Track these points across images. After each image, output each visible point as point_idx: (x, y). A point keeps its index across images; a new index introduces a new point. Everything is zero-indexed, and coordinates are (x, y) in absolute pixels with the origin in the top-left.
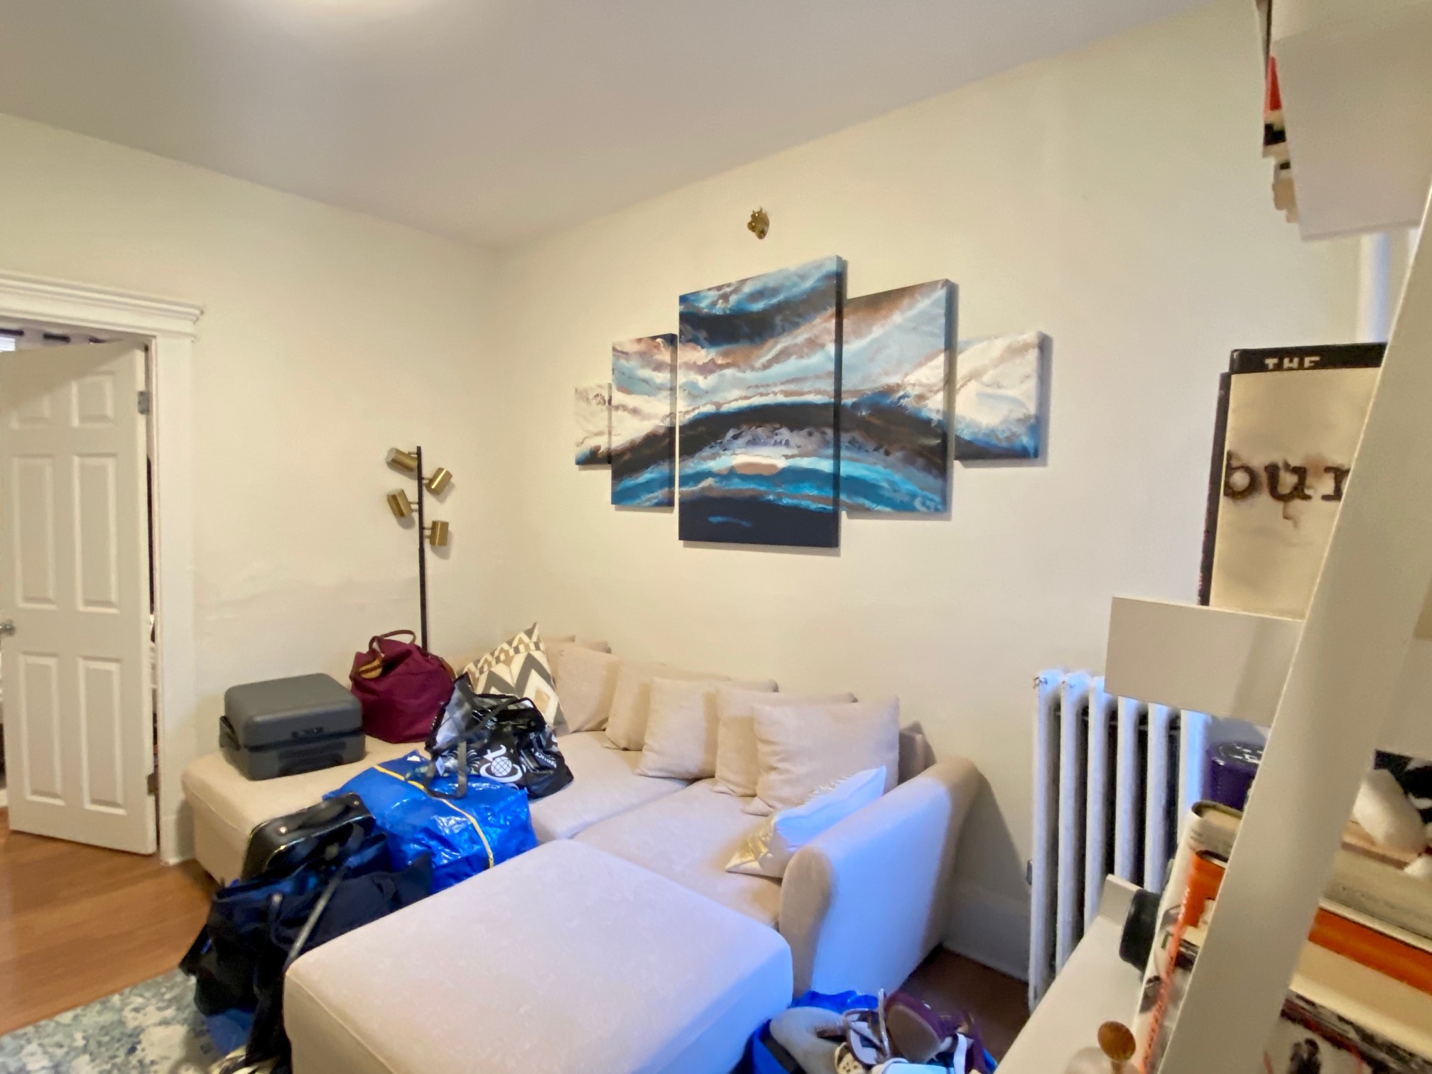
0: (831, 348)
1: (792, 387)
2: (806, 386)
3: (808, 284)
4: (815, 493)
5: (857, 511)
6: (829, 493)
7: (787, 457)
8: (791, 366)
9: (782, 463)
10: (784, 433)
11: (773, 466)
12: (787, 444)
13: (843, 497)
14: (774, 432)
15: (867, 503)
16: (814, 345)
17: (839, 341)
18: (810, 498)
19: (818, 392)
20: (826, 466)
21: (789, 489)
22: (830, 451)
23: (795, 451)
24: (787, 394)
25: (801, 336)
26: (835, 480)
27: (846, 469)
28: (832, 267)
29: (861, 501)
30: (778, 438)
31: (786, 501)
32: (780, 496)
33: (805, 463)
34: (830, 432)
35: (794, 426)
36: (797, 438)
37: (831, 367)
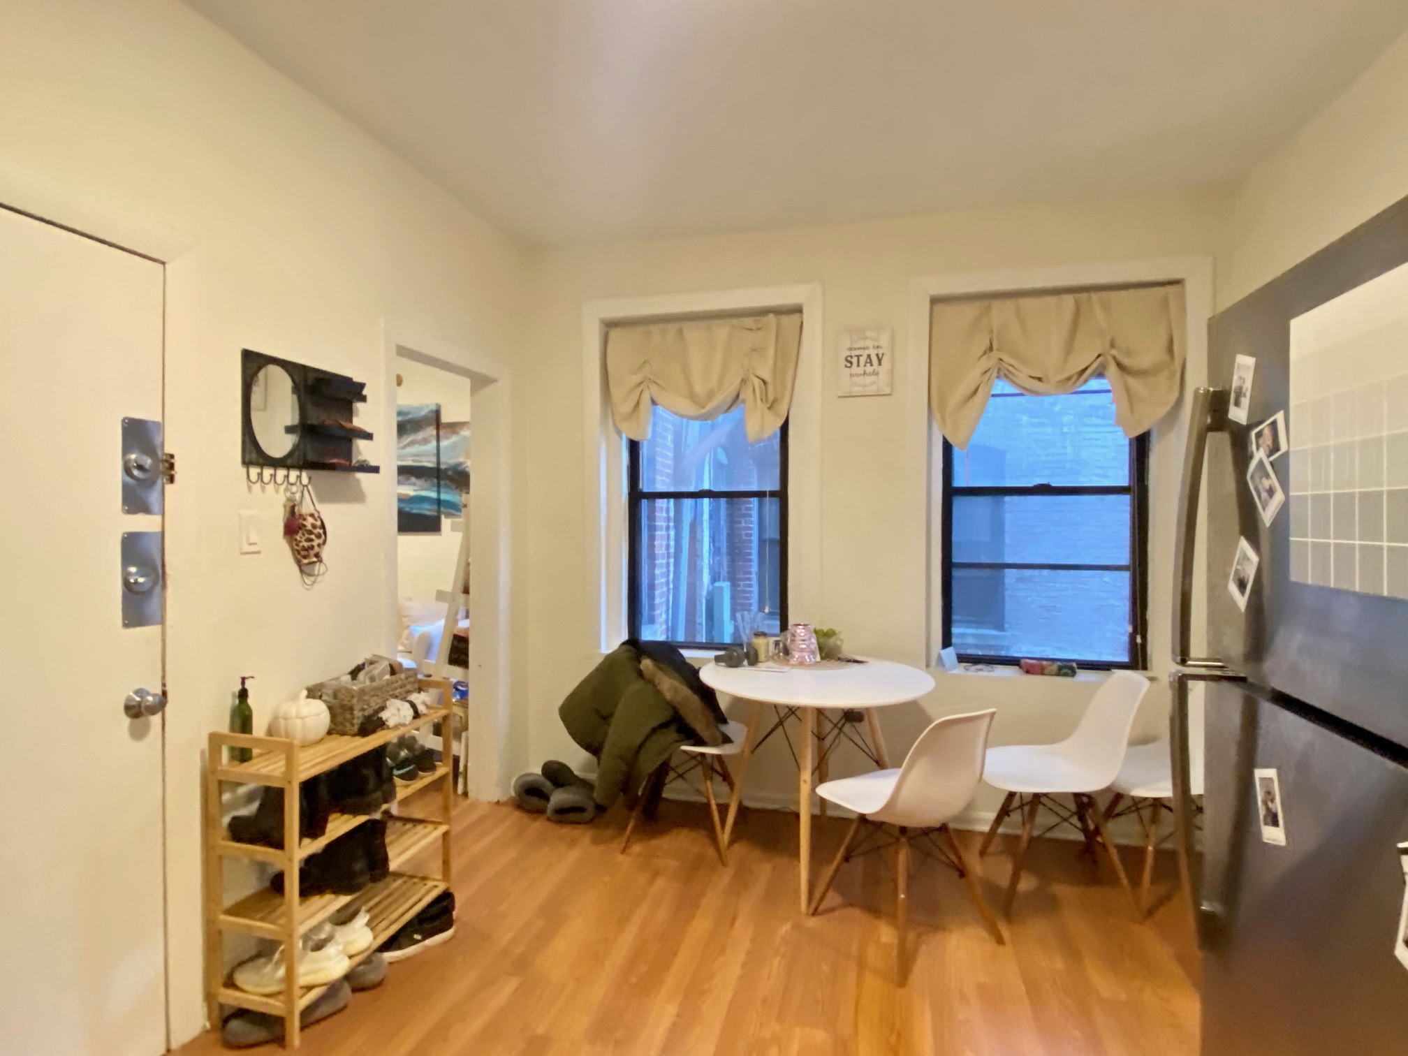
0: (434, 443)
1: (417, 458)
2: (423, 459)
3: (423, 413)
4: (429, 507)
5: (448, 515)
6: (435, 507)
7: (415, 490)
8: (415, 449)
9: (412, 493)
10: (413, 479)
11: (407, 495)
12: (415, 484)
13: (442, 509)
14: (408, 479)
15: (453, 512)
16: (425, 441)
17: (438, 440)
18: (427, 509)
19: (429, 462)
20: (433, 495)
21: (418, 506)
22: (435, 489)
23: (419, 488)
24: (413, 461)
25: (420, 436)
26: (439, 502)
27: (444, 496)
28: (434, 408)
29: (451, 511)
30: (409, 481)
31: (415, 511)
32: (412, 509)
33: (424, 493)
34: (435, 481)
35: (418, 477)
36: (420, 482)
37: (435, 452)
